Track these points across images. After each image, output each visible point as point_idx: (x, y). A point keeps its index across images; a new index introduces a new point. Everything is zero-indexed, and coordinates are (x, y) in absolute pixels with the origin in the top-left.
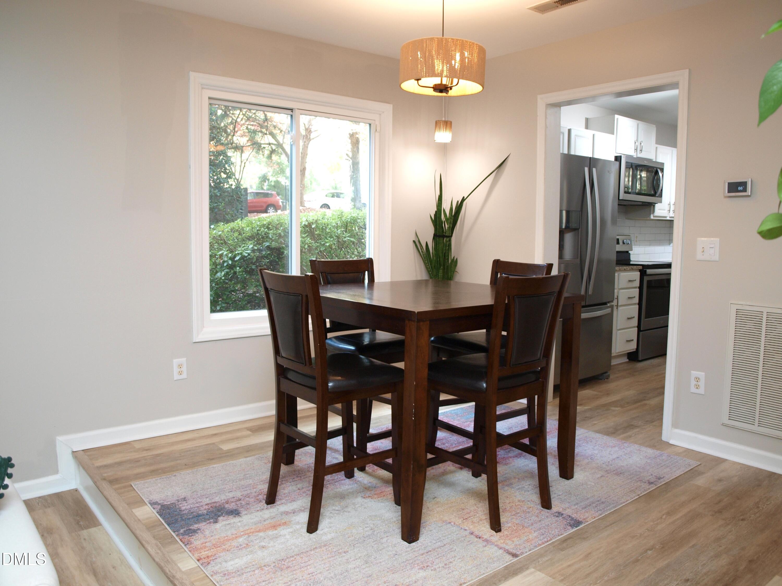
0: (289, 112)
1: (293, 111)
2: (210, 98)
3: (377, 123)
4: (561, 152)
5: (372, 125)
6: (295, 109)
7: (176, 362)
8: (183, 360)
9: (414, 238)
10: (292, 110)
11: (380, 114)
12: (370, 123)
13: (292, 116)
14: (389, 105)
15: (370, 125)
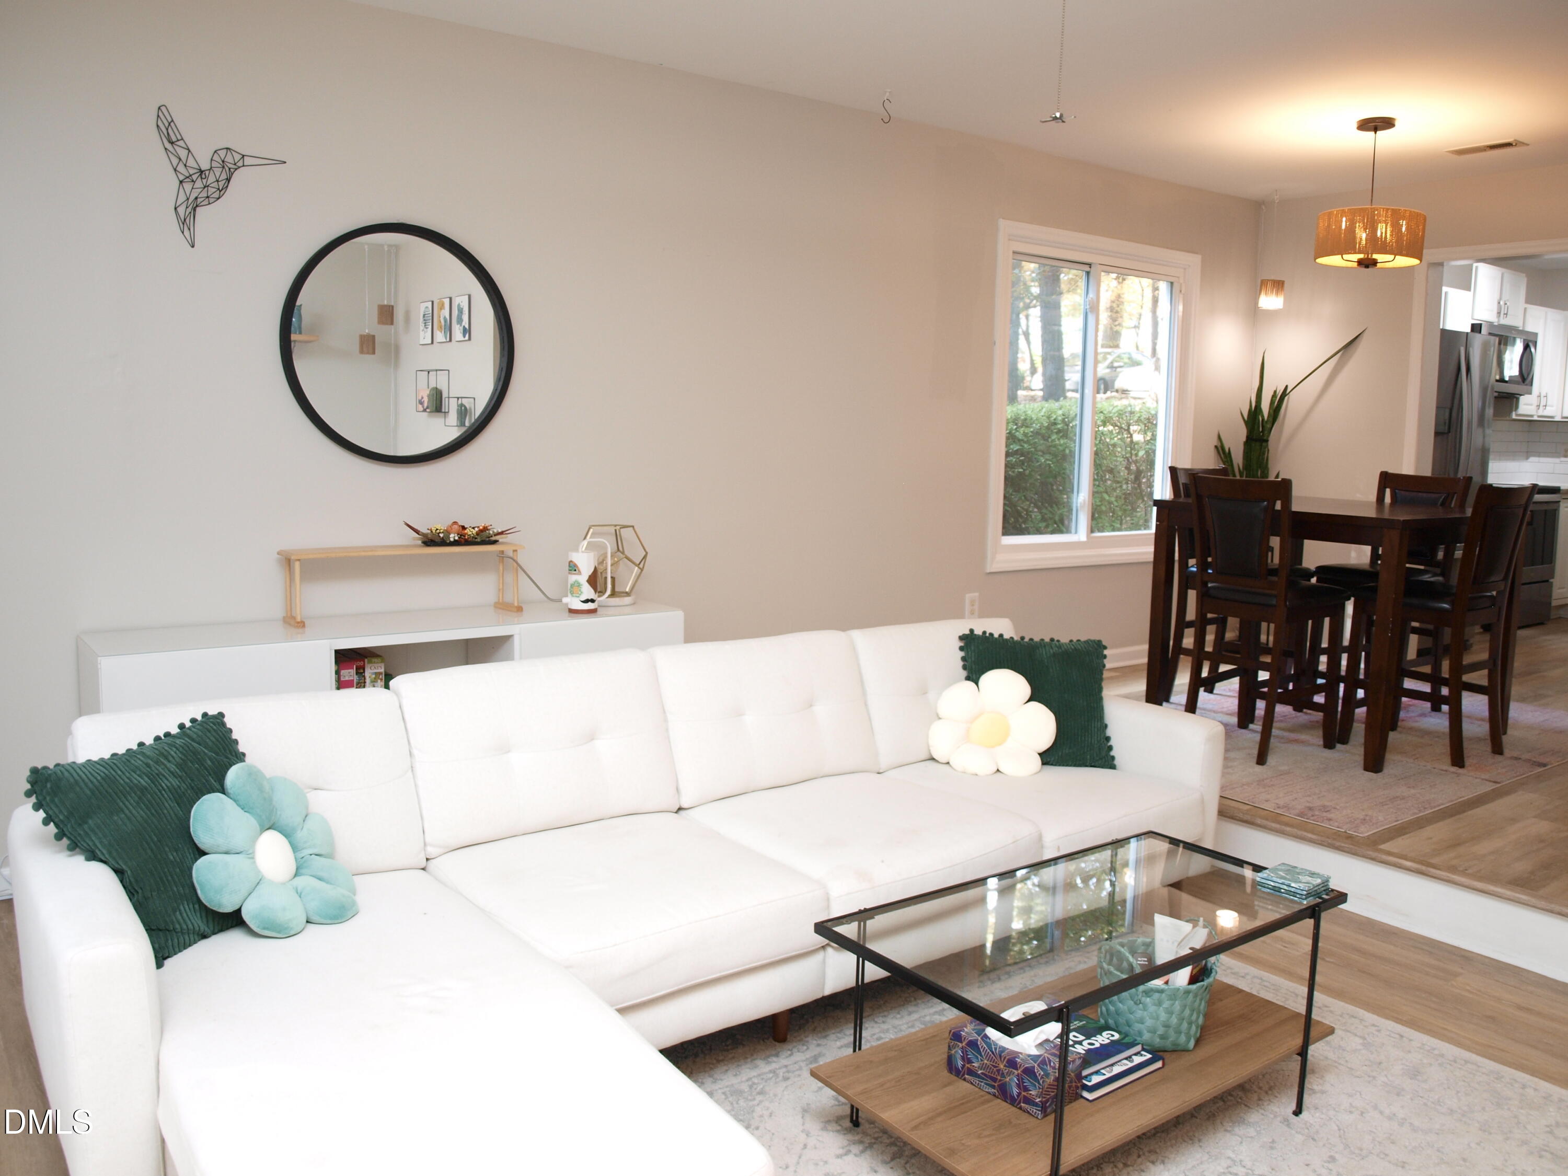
0: (1089, 266)
1: (1092, 266)
2: (1014, 252)
3: (1182, 281)
4: (1441, 327)
5: (1175, 285)
6: (1095, 264)
7: (968, 596)
8: (976, 595)
9: (1215, 442)
10: (1090, 265)
11: (1185, 269)
12: (1172, 281)
13: (1088, 273)
14: (1196, 255)
15: (1172, 283)
